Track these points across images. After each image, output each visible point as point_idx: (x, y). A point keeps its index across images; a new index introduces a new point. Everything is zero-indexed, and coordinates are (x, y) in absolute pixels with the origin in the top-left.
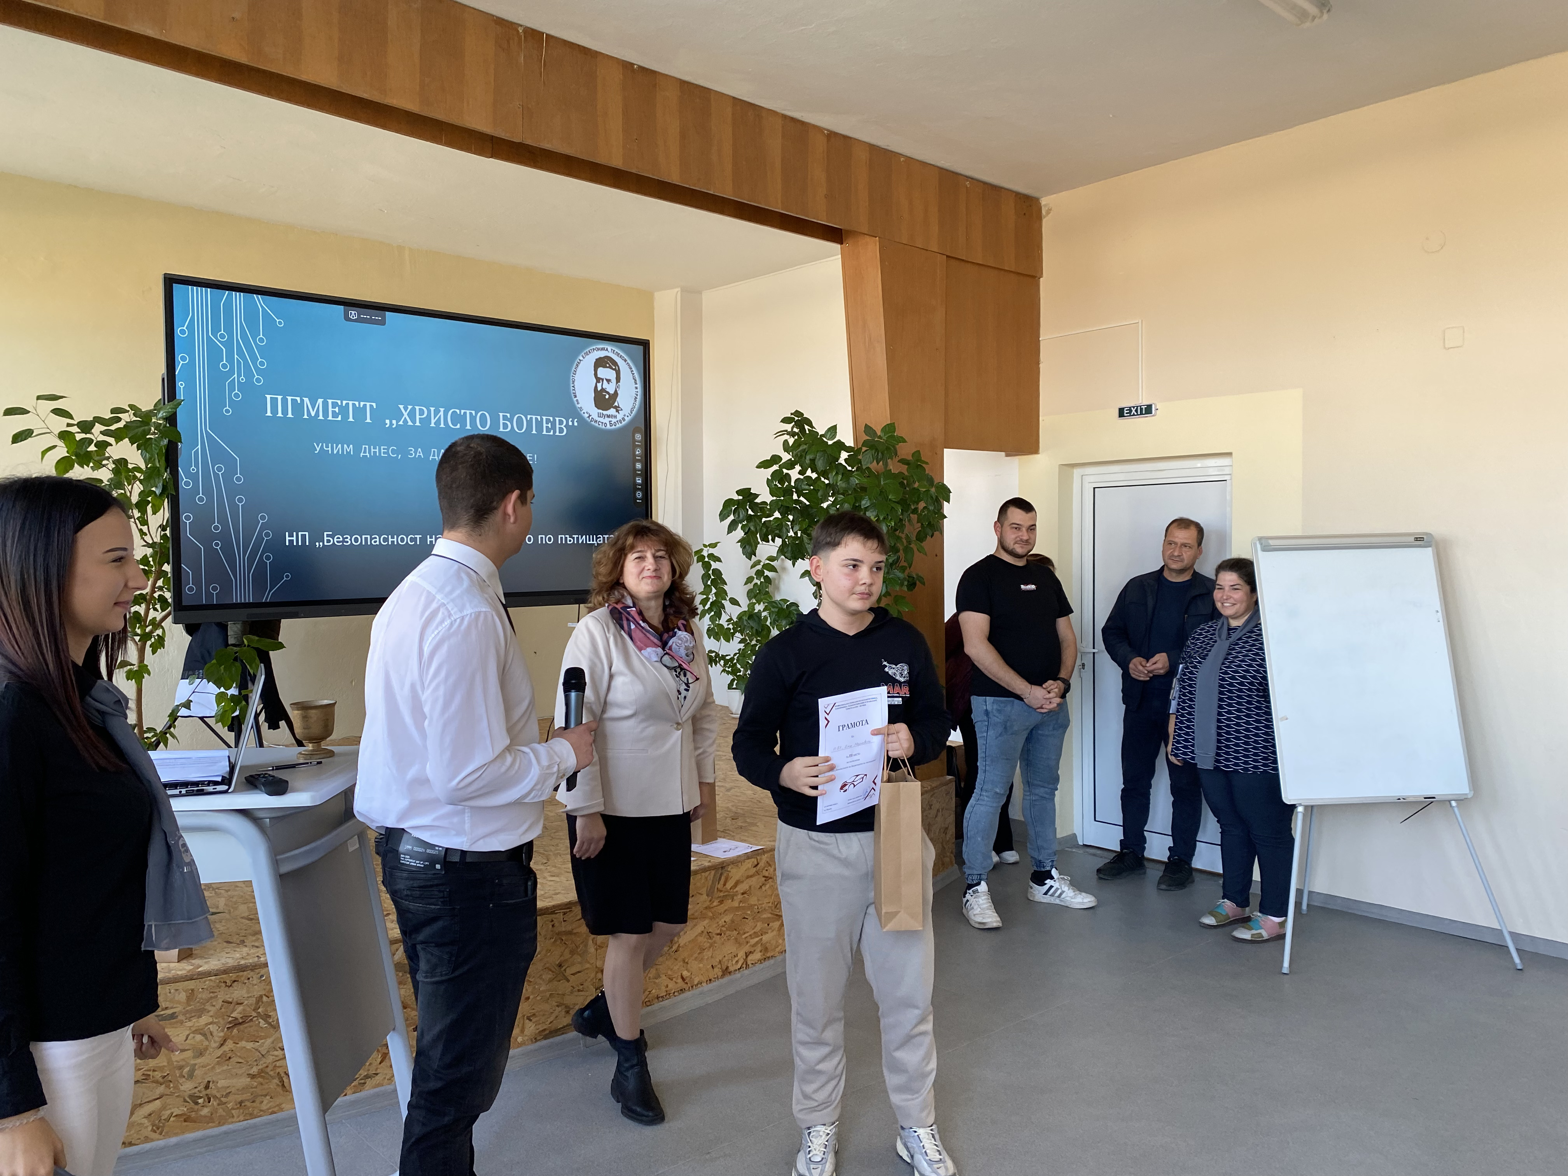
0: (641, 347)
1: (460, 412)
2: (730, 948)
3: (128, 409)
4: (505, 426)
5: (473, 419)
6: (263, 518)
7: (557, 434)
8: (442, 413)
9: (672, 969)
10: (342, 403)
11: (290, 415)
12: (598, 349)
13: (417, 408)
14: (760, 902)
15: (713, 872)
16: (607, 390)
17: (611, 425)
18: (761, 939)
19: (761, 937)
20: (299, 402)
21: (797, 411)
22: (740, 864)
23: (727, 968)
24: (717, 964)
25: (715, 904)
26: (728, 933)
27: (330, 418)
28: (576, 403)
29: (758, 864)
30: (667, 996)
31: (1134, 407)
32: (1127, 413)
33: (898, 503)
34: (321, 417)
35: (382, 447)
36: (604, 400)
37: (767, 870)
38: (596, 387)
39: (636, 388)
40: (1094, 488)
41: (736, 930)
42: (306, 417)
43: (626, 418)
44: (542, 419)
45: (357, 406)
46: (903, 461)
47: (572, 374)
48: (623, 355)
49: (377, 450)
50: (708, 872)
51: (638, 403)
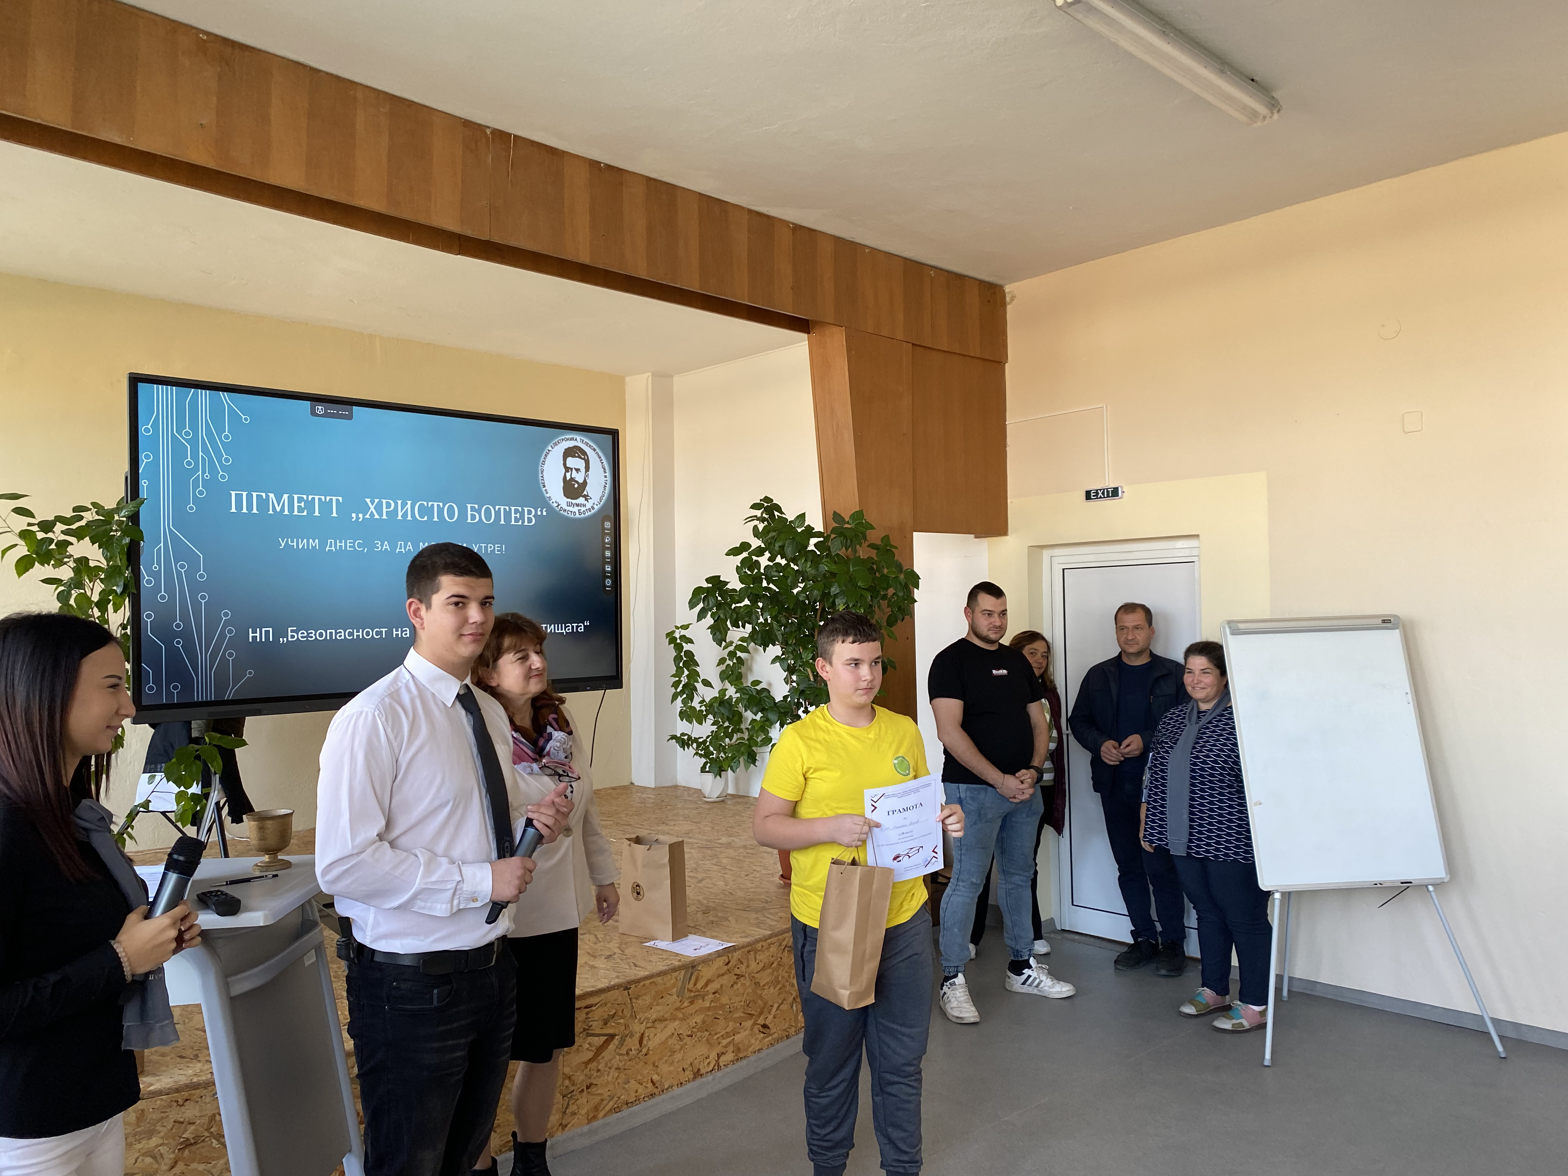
0: (611, 436)
1: (428, 504)
2: (702, 1050)
3: (91, 507)
4: (473, 517)
5: (441, 511)
6: (226, 614)
7: (526, 523)
8: (409, 506)
9: (641, 1074)
10: (308, 498)
11: (255, 511)
12: (568, 439)
13: (384, 501)
14: (732, 1001)
15: (683, 972)
16: (576, 479)
17: (580, 513)
18: (734, 1039)
19: (733, 1037)
20: (264, 498)
21: (766, 497)
22: (711, 962)
23: (699, 1070)
24: (687, 1066)
25: (685, 1004)
26: (699, 1034)
27: (296, 513)
28: (545, 492)
29: (729, 962)
30: (637, 1102)
31: (1100, 490)
32: (1093, 496)
33: (867, 589)
34: (286, 512)
35: (348, 541)
36: (573, 490)
37: (738, 968)
38: (565, 476)
39: (606, 477)
40: (1064, 569)
41: (707, 1030)
42: (271, 512)
43: (595, 506)
44: (510, 509)
45: (323, 500)
46: (872, 546)
47: (541, 464)
48: (592, 445)
49: (343, 544)
50: (678, 972)
51: (607, 491)
